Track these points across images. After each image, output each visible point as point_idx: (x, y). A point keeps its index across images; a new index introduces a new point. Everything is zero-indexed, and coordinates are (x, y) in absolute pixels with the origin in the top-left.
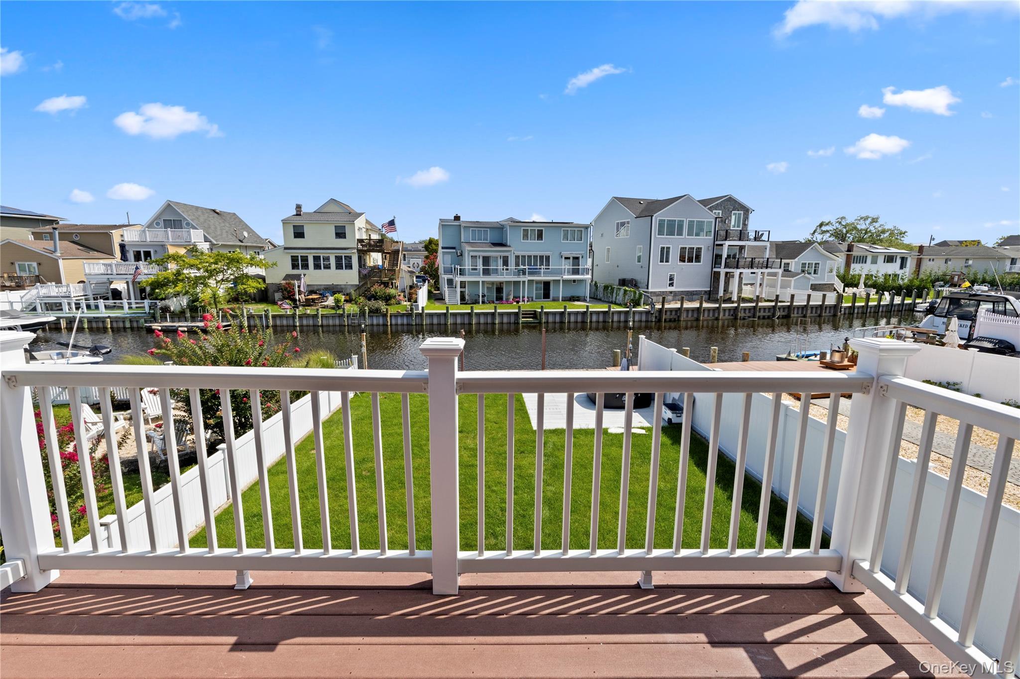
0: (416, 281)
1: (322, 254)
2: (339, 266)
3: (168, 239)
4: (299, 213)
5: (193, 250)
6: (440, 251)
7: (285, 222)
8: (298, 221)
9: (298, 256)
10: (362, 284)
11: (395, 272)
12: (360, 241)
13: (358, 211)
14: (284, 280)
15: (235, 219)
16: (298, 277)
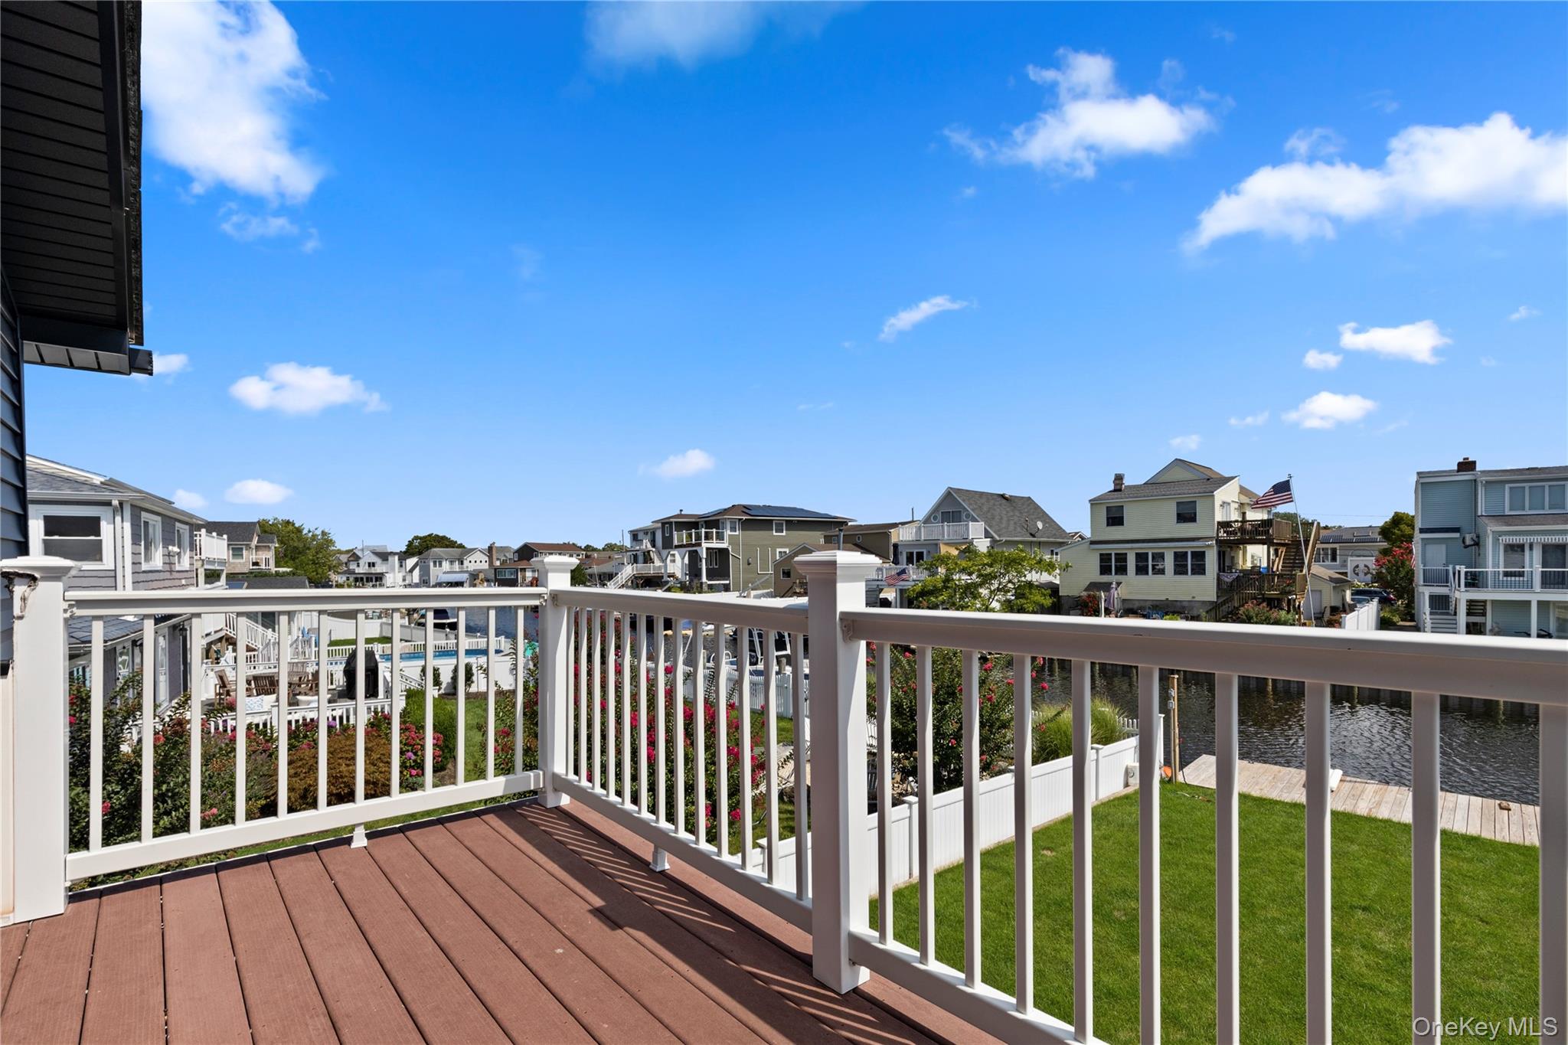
0: (1352, 600)
1: (1150, 549)
2: (1180, 569)
3: (944, 536)
4: (1118, 487)
5: (969, 551)
6: (1418, 536)
7: (1094, 503)
8: (1115, 501)
9: (1111, 554)
10: (1220, 600)
11: (1295, 579)
12: (1225, 525)
13: (1227, 475)
14: (1086, 590)
15: (1029, 505)
16: (1107, 587)
